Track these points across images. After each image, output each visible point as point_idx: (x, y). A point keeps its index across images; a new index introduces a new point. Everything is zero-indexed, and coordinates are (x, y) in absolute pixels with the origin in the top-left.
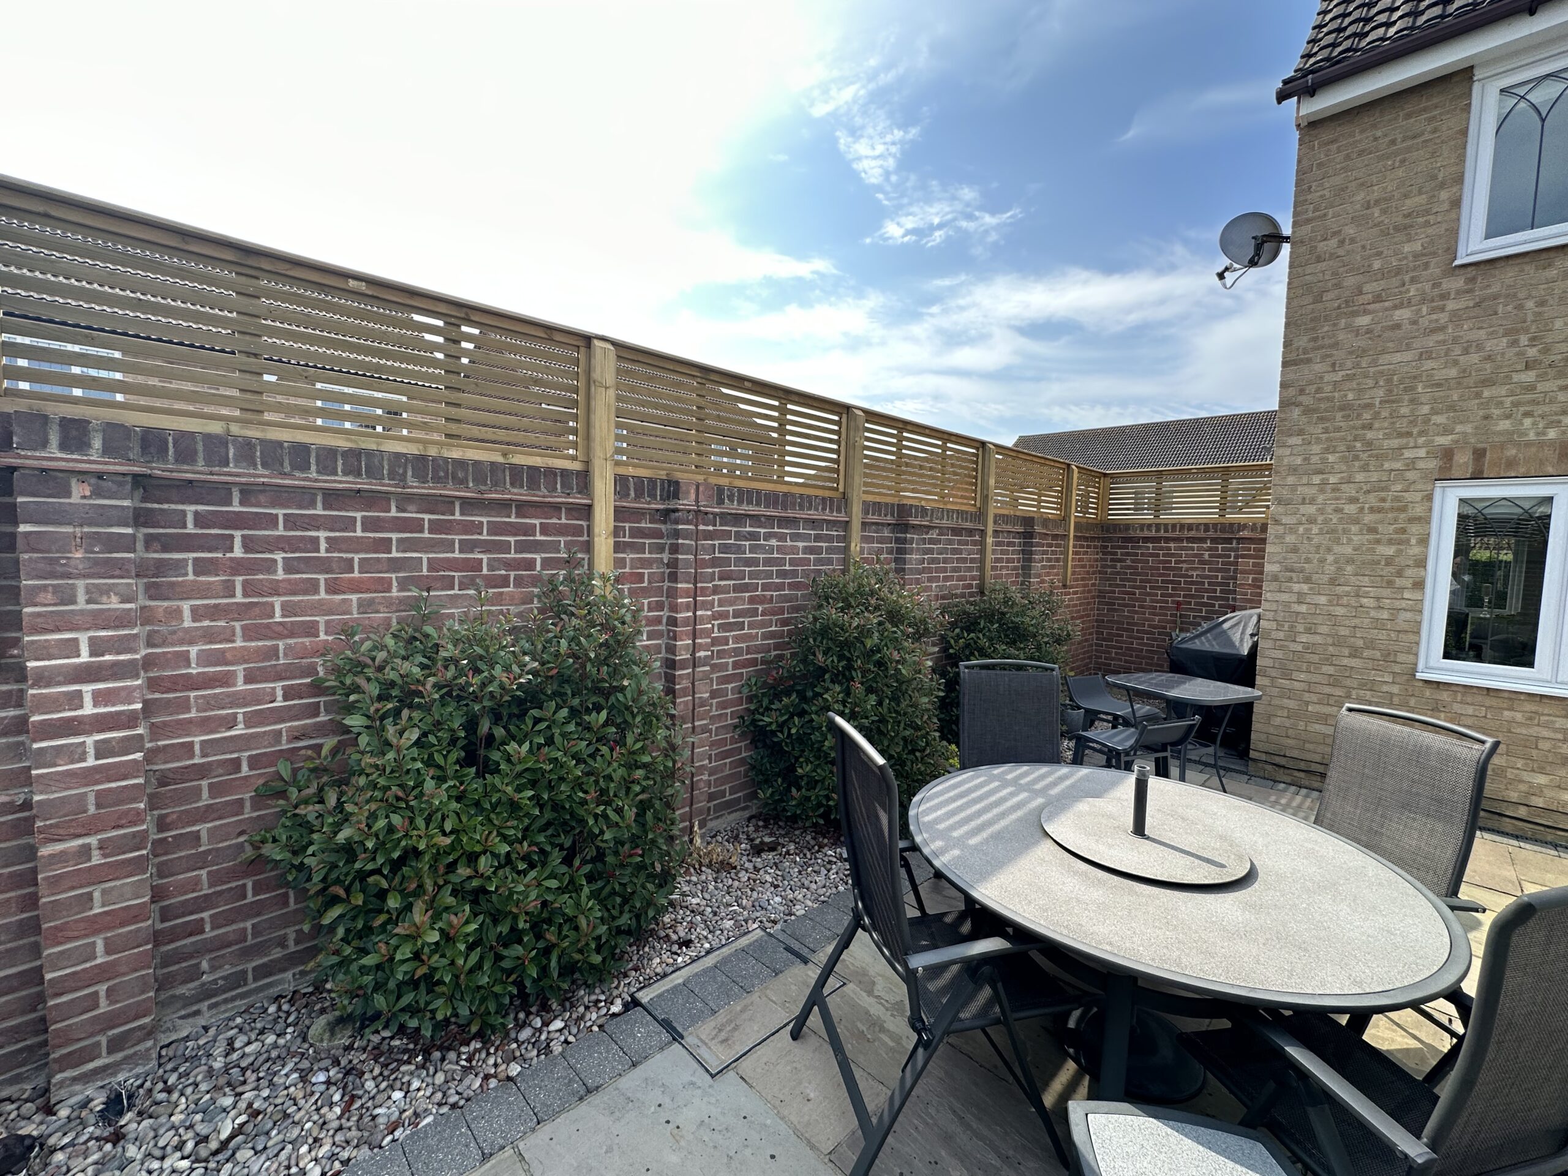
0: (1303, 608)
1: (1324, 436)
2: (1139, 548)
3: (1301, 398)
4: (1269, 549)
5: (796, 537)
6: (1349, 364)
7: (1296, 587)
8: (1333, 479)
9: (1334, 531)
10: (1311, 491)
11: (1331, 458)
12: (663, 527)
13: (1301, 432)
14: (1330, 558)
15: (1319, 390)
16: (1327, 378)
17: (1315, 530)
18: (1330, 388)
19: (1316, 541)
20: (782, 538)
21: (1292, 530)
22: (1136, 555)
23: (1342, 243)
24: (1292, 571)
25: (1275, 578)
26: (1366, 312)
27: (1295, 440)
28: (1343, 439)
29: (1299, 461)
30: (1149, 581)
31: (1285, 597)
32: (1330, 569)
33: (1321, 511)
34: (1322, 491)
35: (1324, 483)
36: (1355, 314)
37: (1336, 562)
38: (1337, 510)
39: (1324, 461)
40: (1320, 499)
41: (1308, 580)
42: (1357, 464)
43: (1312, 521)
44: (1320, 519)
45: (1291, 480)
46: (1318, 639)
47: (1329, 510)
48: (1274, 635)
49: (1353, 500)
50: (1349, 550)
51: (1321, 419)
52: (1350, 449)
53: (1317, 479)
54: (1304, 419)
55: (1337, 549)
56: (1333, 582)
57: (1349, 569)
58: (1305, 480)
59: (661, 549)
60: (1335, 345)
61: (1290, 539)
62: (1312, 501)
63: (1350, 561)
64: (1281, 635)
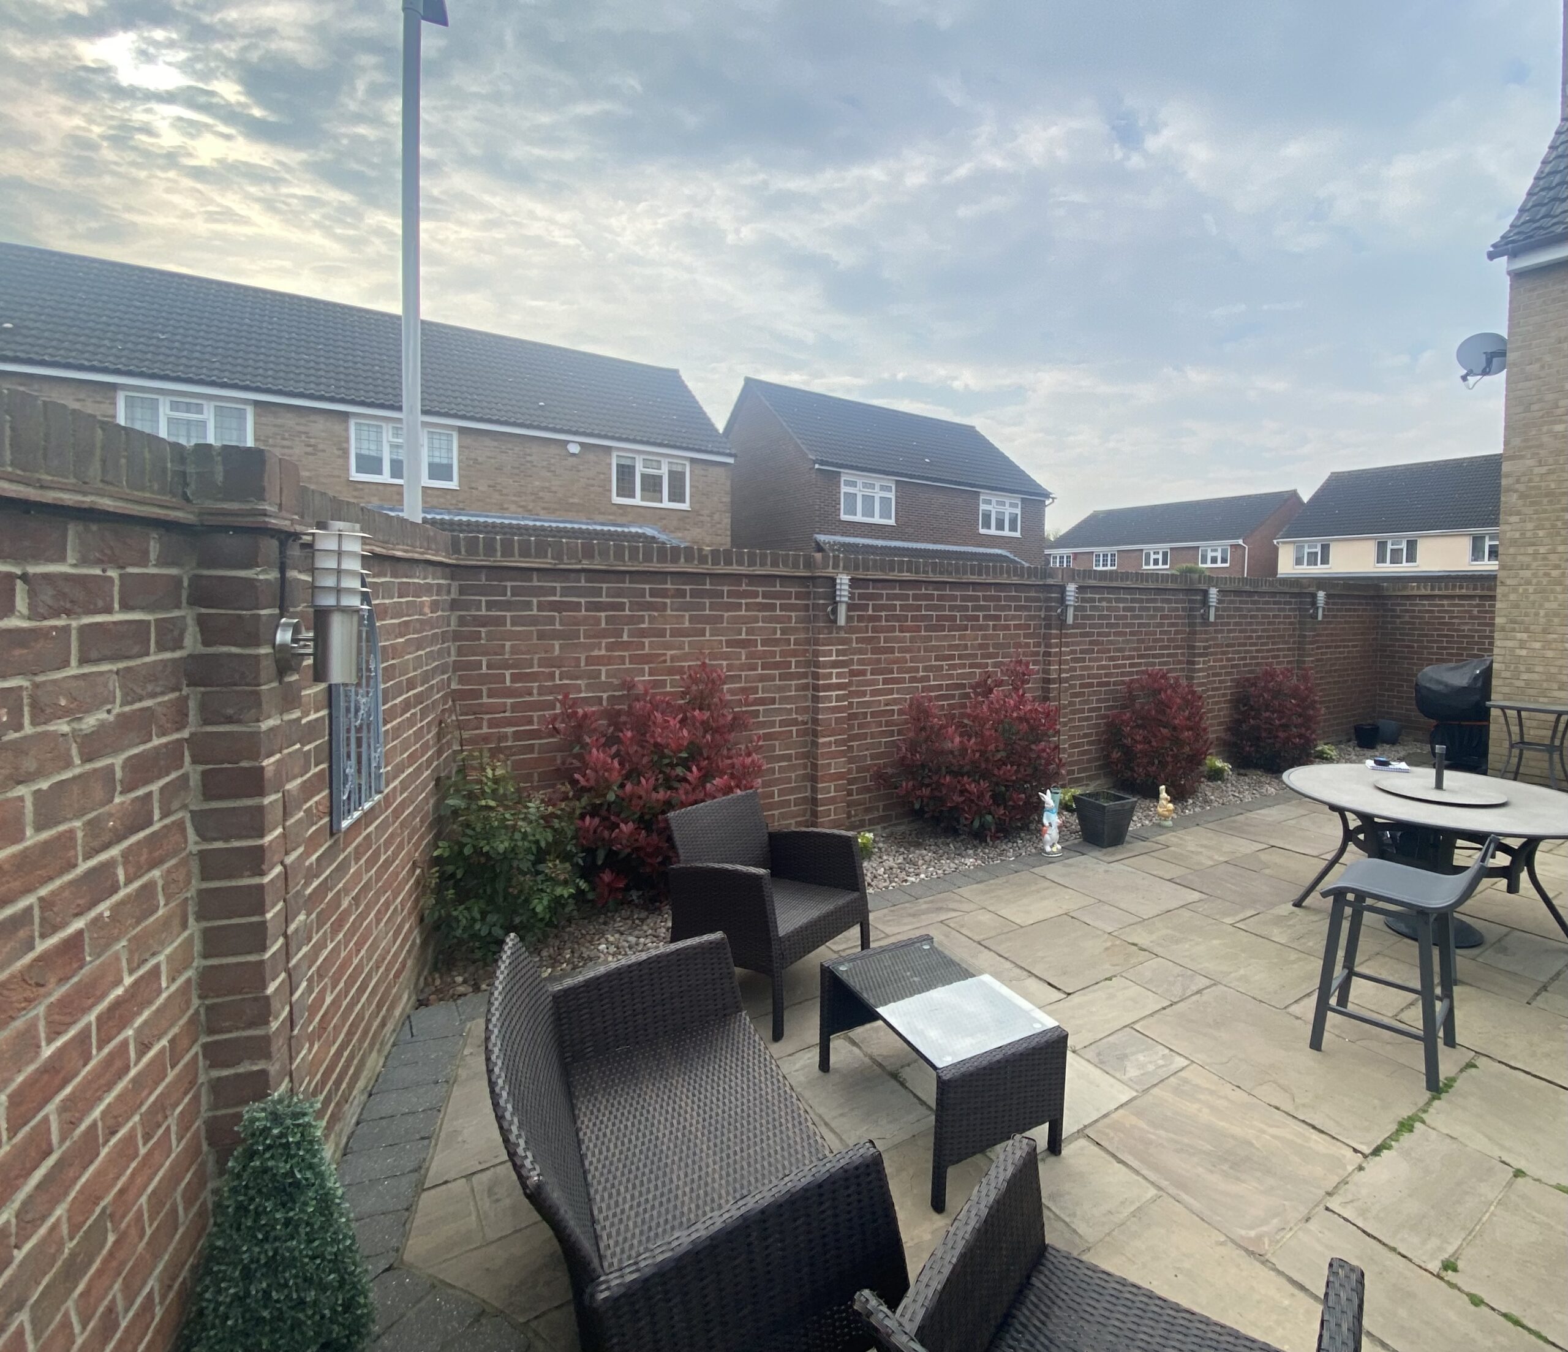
0: (1524, 652)
1: (1535, 516)
2: (1416, 605)
3: (1517, 486)
4: (1498, 605)
5: (1118, 600)
6: (1551, 460)
7: (1519, 635)
8: (1542, 550)
9: (1544, 591)
10: (1526, 559)
11: (1541, 533)
12: (1041, 595)
13: (1518, 513)
14: (1542, 613)
15: (1530, 481)
16: (1537, 470)
17: (1531, 589)
18: (1538, 479)
19: (1532, 598)
20: (1109, 600)
21: (1515, 591)
22: (1414, 611)
23: (1543, 367)
24: (1515, 623)
25: (1503, 629)
26: (1561, 422)
27: (1514, 519)
28: (1548, 519)
29: (1517, 535)
30: (1426, 635)
31: (1510, 644)
32: (1542, 620)
33: (1535, 575)
34: (1535, 559)
35: (1536, 553)
36: (1554, 423)
37: (1546, 615)
38: (1547, 575)
39: (1536, 536)
40: (1534, 565)
41: (1527, 630)
42: (1559, 538)
43: (1528, 583)
44: (1534, 581)
45: (1512, 550)
46: (1535, 676)
47: (1541, 573)
48: (1504, 674)
49: (1557, 567)
50: (1554, 605)
51: (1532, 504)
52: (1554, 527)
53: (1530, 550)
54: (1520, 502)
55: (1547, 605)
56: (1545, 631)
57: (1556, 620)
58: (1522, 550)
59: (1040, 609)
60: (1541, 446)
61: (1513, 597)
62: (1528, 567)
63: (1556, 614)
64: (1508, 674)
